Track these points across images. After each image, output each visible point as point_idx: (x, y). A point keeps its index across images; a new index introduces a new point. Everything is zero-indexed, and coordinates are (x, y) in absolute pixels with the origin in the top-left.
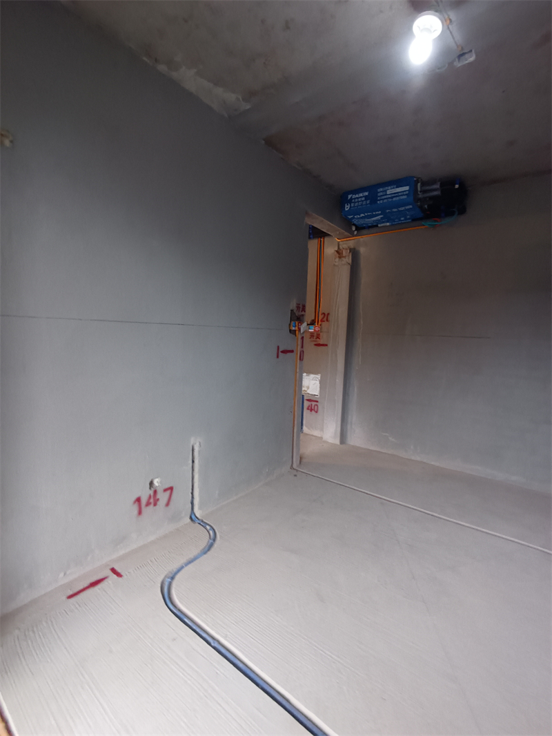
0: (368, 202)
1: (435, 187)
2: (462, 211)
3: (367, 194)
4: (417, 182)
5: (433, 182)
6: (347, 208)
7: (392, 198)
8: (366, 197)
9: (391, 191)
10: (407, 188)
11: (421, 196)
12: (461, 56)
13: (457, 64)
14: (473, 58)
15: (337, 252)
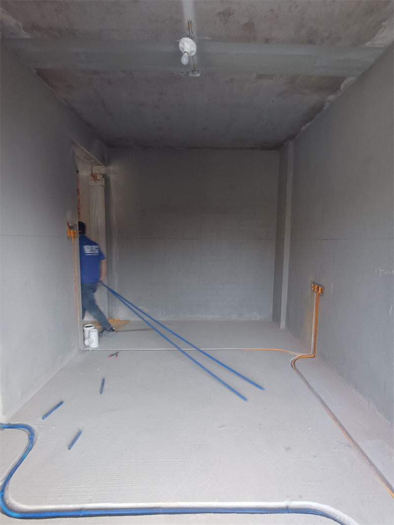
12: (193, 71)
13: (191, 75)
14: (198, 75)
15: (91, 175)
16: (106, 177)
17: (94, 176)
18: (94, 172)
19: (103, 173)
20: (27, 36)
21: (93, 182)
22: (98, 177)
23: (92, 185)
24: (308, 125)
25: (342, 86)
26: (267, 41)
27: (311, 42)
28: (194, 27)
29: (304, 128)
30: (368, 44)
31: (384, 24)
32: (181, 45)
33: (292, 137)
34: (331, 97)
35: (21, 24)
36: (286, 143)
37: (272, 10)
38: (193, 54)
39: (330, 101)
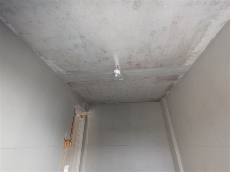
12: (120, 78)
13: (119, 79)
14: (122, 79)
15: (81, 116)
18: (82, 114)
19: (86, 115)
21: (81, 118)
22: (83, 117)
23: (80, 120)
24: (169, 91)
25: (179, 78)
26: (145, 68)
27: (161, 67)
28: (119, 67)
29: (168, 93)
30: (184, 65)
31: (187, 59)
32: (115, 72)
33: (164, 96)
34: (176, 82)
36: (162, 99)
38: (119, 74)
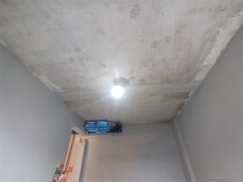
0: (94, 125)
1: (114, 124)
2: (121, 131)
3: (94, 122)
4: (109, 121)
5: (113, 122)
6: (87, 126)
7: (102, 125)
8: (94, 124)
9: (101, 123)
10: (106, 123)
11: (110, 125)
15: (80, 140)
16: (87, 141)
17: (81, 141)
18: (82, 139)
19: (86, 139)
20: (62, 91)
21: (80, 143)
22: (83, 141)
23: (79, 145)
24: (180, 111)
25: (189, 95)
27: (168, 82)
28: (121, 83)
29: (179, 113)
30: (193, 80)
31: (196, 74)
33: (175, 117)
34: (186, 100)
35: (60, 88)
36: (172, 120)
37: (149, 75)
39: (186, 102)
